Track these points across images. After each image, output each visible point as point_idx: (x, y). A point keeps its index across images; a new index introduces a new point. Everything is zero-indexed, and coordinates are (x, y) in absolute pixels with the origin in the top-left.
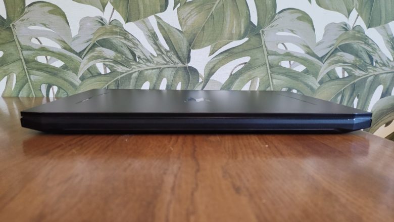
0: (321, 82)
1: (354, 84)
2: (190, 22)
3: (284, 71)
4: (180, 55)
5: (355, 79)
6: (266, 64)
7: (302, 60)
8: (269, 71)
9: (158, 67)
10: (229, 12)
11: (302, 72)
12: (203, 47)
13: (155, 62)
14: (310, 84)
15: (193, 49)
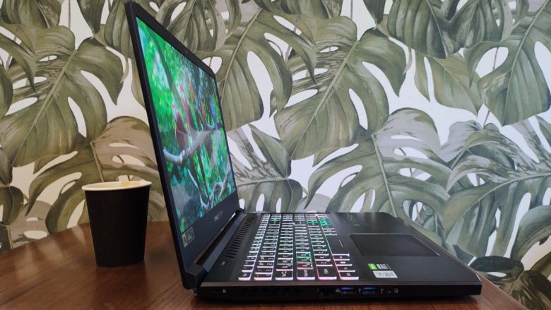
0: (452, 192)
1: (493, 193)
2: (289, 130)
3: (404, 181)
4: (279, 166)
5: (494, 187)
6: (381, 173)
7: (425, 167)
8: (386, 182)
9: (255, 182)
10: (333, 117)
11: (427, 181)
12: (305, 157)
13: (251, 176)
14: (438, 194)
15: (294, 159)
